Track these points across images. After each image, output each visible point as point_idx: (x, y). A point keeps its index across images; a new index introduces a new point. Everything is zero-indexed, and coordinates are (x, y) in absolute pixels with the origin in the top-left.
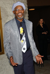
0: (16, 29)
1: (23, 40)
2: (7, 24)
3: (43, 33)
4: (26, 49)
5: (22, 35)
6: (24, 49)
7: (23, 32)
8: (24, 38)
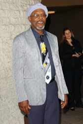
0: (35, 45)
1: (46, 63)
2: (19, 37)
3: (73, 55)
4: (50, 78)
5: (45, 55)
6: (48, 78)
7: (45, 50)
8: (47, 60)
